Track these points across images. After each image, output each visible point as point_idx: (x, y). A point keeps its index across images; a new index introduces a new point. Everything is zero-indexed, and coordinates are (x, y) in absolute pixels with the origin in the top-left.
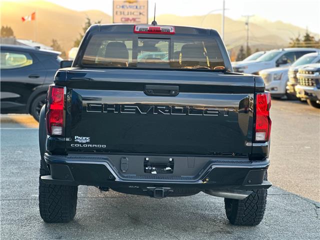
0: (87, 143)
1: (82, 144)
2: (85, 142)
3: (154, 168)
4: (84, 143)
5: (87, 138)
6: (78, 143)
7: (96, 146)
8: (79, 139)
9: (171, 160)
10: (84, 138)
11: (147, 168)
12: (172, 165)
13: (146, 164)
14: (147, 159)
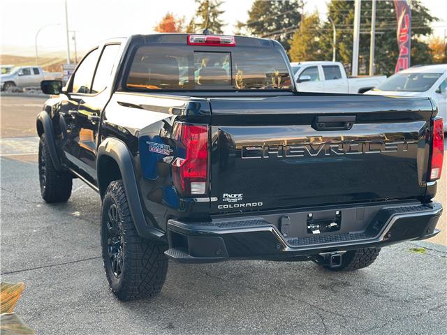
0: (239, 202)
1: (232, 204)
2: (235, 200)
3: (318, 226)
4: (235, 203)
5: (240, 195)
6: (227, 203)
7: (250, 204)
8: (228, 197)
9: (337, 213)
10: (235, 195)
11: (309, 227)
12: (338, 220)
13: (309, 221)
14: (310, 215)
